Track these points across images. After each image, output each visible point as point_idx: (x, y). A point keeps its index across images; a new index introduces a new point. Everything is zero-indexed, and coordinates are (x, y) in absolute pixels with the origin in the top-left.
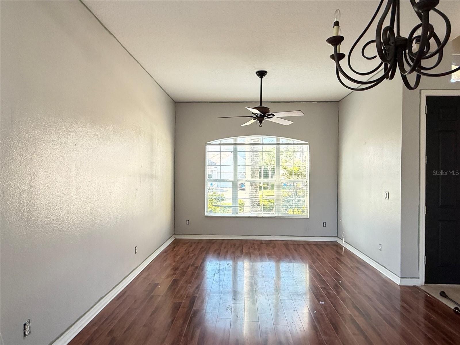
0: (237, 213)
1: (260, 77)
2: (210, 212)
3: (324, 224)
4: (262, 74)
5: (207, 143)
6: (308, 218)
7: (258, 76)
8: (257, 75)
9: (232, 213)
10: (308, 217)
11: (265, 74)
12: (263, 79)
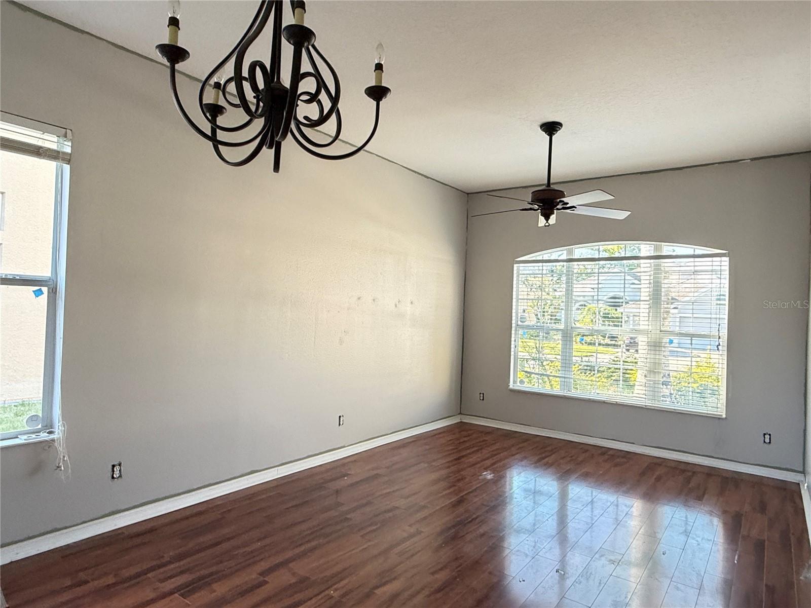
0: (569, 391)
1: (548, 135)
2: (520, 384)
3: (768, 438)
4: (551, 128)
5: (517, 260)
6: (722, 419)
7: (544, 133)
8: (543, 130)
9: (559, 390)
10: (724, 416)
11: (558, 129)
12: (553, 137)
